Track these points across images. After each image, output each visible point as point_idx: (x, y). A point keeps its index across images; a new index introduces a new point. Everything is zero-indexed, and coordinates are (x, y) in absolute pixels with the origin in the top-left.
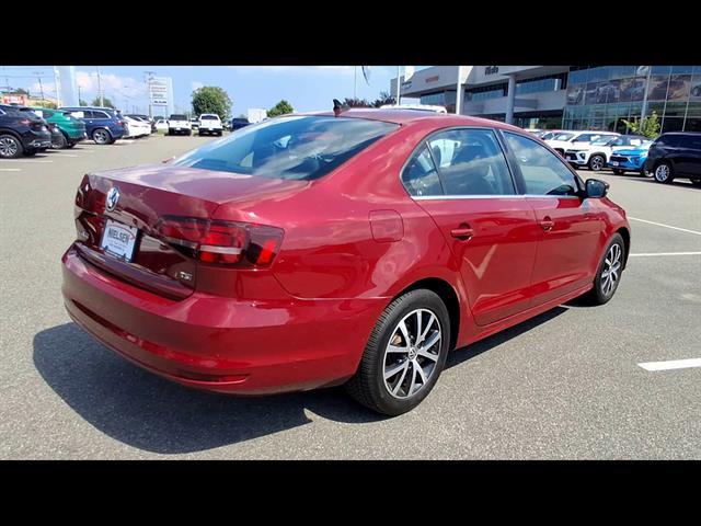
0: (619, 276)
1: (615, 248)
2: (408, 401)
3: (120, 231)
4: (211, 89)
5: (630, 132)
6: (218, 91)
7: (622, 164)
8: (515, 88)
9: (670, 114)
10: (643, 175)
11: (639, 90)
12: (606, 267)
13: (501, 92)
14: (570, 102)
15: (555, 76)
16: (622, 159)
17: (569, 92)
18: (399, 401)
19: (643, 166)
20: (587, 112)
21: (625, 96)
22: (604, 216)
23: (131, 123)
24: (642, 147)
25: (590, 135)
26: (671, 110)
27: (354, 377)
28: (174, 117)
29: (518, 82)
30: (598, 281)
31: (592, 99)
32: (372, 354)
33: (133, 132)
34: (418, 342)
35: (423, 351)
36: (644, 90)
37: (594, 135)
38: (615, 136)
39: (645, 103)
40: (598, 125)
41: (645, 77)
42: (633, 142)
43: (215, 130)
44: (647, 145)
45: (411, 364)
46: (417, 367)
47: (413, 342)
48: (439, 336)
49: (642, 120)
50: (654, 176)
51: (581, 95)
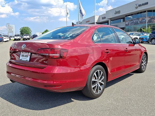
0: (146, 65)
1: (144, 57)
2: (98, 95)
3: (25, 55)
4: (26, 27)
5: (144, 32)
6: (28, 28)
7: (143, 40)
8: (111, 22)
9: (154, 26)
10: (148, 43)
11: (144, 21)
12: (142, 62)
13: (107, 24)
14: (126, 25)
15: (121, 19)
16: (142, 39)
17: (126, 22)
18: (96, 94)
19: (148, 40)
20: (131, 27)
21: (141, 22)
22: (140, 50)
23: (4, 37)
24: (147, 35)
25: (133, 33)
26: (154, 25)
27: (85, 87)
28: (15, 36)
29: (111, 21)
30: (141, 66)
31: (132, 24)
32: (89, 81)
33: (5, 40)
34: (99, 79)
35: (100, 81)
36: (146, 21)
37: (134, 33)
38: (139, 33)
39: (147, 24)
40: (135, 30)
41: (146, 17)
42: (145, 34)
43: (28, 38)
44: (149, 35)
45: (98, 84)
46: (99, 85)
47: (98, 78)
48: (104, 78)
49: (146, 28)
50: (152, 43)
51: (129, 23)
